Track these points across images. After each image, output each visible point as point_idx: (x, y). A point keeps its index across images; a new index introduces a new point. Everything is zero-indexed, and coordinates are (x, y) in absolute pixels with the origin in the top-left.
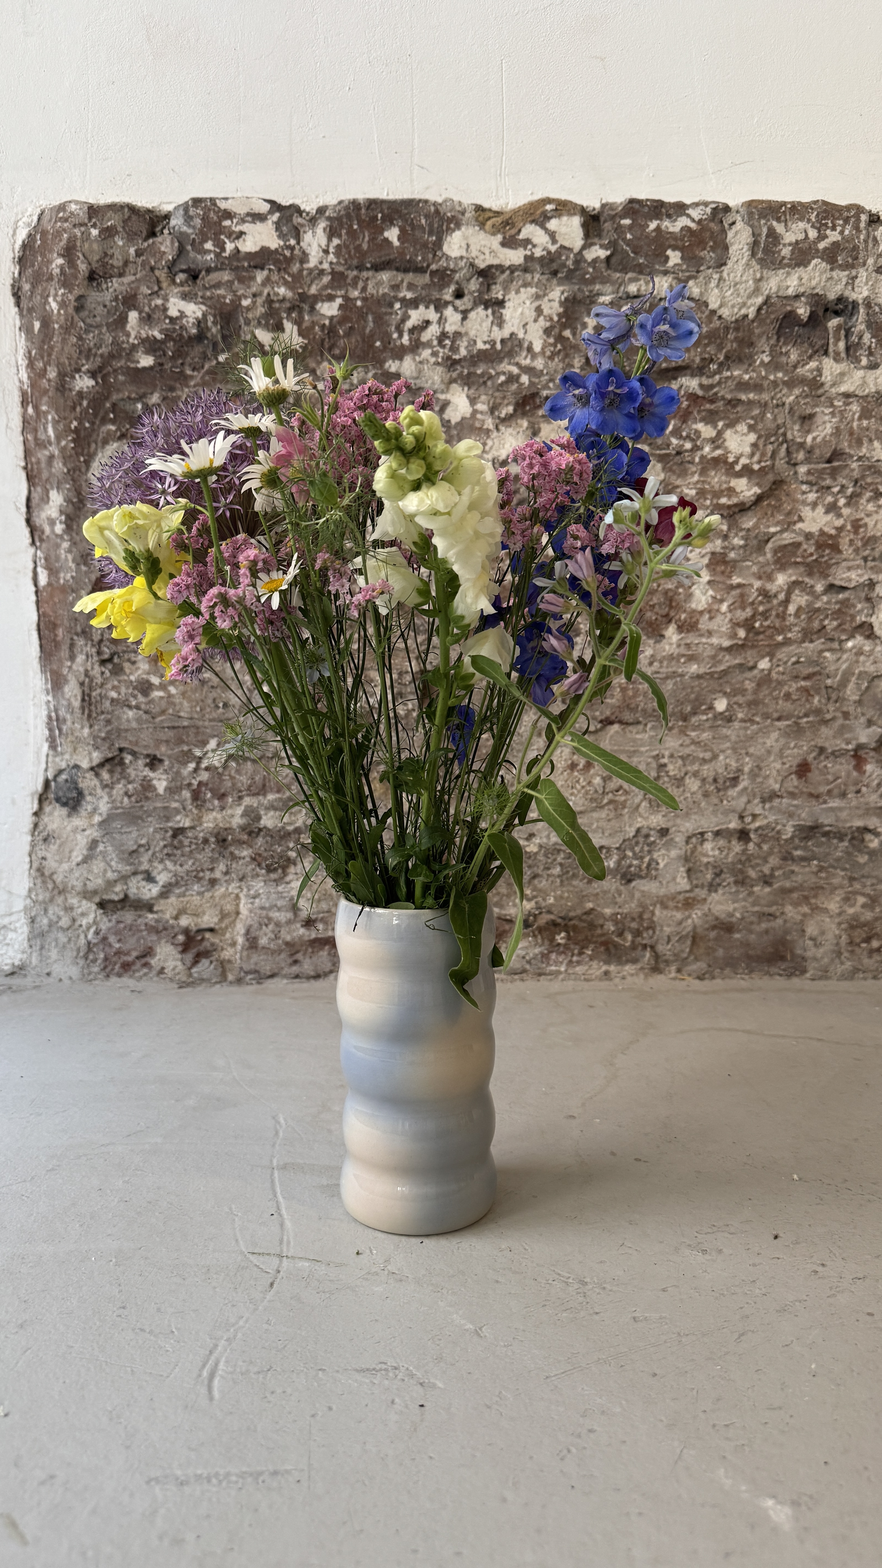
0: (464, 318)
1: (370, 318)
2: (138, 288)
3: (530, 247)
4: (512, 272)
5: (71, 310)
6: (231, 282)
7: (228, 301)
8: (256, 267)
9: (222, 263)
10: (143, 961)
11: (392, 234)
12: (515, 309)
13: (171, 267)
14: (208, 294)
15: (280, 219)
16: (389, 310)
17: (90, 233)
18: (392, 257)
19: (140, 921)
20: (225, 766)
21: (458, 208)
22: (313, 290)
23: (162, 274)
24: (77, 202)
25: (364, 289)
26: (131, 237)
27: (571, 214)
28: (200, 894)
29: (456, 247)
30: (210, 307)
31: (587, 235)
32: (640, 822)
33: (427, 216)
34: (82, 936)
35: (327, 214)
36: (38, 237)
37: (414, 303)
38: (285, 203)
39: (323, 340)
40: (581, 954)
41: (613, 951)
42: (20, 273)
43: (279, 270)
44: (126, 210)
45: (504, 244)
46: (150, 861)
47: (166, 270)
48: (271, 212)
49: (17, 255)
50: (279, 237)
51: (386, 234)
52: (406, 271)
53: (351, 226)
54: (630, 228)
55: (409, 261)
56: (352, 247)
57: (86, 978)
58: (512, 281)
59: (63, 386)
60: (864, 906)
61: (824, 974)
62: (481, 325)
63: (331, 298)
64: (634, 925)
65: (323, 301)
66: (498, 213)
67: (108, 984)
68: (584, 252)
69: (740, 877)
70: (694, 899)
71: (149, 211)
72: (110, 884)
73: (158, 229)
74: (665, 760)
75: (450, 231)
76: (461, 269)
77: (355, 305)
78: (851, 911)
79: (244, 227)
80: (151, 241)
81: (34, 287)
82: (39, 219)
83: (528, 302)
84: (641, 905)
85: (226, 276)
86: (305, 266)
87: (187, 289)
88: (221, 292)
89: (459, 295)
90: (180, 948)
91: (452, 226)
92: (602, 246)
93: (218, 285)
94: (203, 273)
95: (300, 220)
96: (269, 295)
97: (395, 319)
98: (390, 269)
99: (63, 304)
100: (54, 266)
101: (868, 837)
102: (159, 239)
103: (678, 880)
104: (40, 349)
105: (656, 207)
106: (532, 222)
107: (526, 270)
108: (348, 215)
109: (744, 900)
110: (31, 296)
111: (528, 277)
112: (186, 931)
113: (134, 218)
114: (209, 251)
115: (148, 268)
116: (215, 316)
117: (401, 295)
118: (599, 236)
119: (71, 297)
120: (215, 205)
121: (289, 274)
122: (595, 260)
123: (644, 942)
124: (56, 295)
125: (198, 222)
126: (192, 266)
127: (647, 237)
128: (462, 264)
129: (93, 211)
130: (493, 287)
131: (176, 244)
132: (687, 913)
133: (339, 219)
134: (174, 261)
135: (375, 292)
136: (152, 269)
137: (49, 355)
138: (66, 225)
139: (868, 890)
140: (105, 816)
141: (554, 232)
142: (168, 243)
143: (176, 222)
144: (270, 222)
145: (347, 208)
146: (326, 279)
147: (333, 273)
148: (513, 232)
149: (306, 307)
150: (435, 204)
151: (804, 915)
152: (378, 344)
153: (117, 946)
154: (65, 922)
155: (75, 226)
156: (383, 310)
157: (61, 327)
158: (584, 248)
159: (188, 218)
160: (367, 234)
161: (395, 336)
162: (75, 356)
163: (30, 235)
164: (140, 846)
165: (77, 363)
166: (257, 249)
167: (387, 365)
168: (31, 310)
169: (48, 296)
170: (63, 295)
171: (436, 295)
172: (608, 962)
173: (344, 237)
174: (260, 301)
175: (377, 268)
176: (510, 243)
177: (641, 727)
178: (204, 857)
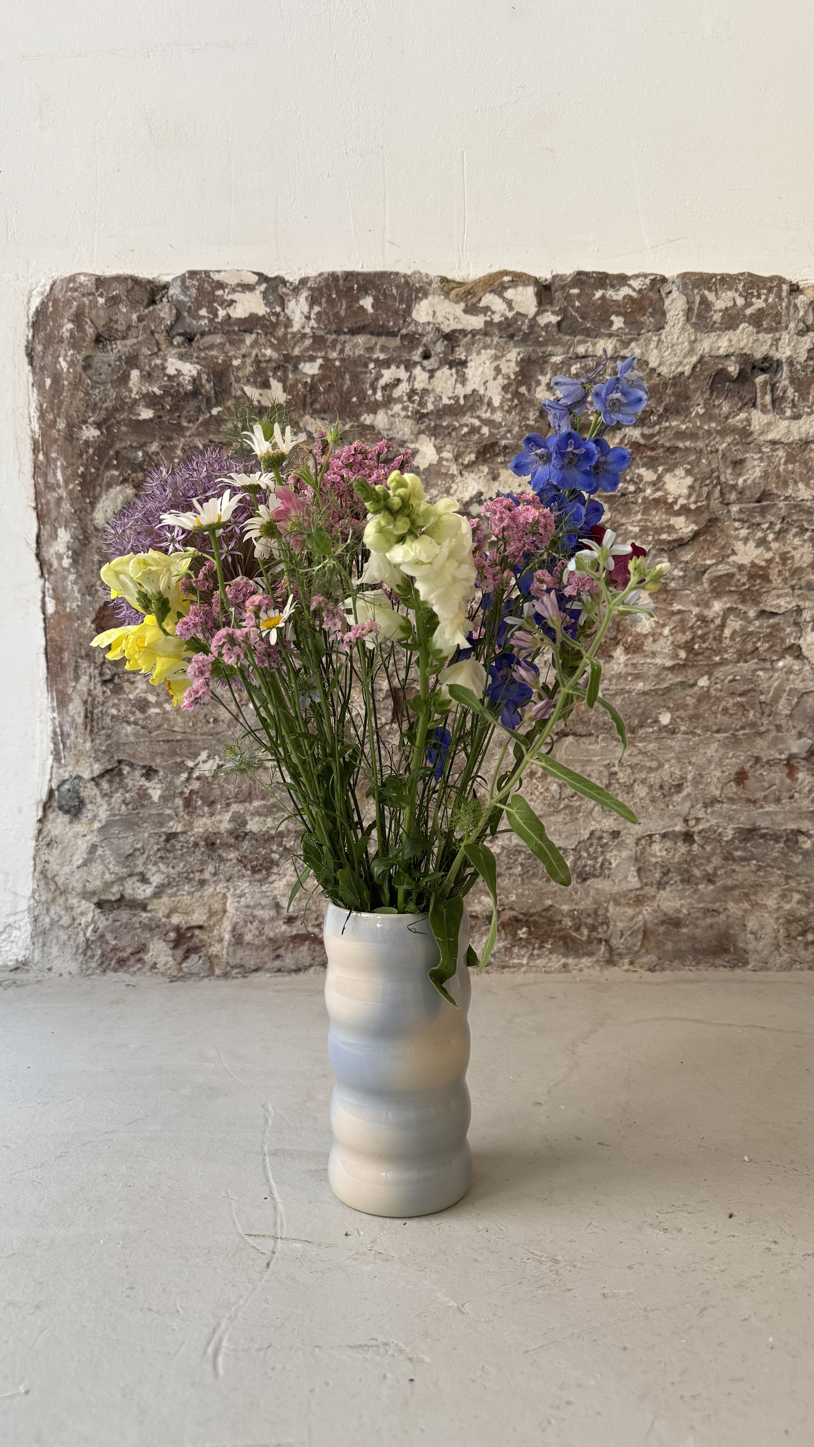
0: (431, 377)
1: (347, 376)
2: (140, 349)
3: (489, 313)
4: (474, 336)
5: (79, 369)
6: (223, 345)
7: (220, 361)
8: (245, 331)
9: (215, 328)
10: (138, 956)
11: (367, 303)
12: (476, 368)
13: (170, 332)
14: (203, 354)
15: (266, 289)
16: (364, 370)
17: (97, 302)
18: (367, 322)
19: (135, 919)
20: (215, 776)
21: (425, 280)
22: (296, 352)
23: (161, 337)
24: (86, 275)
25: (342, 351)
26: (134, 305)
27: (525, 285)
28: (190, 894)
29: (423, 314)
30: (204, 366)
31: (540, 303)
32: (593, 826)
33: (397, 287)
34: (81, 934)
35: (309, 285)
36: (50, 304)
37: (386, 364)
38: (271, 275)
39: (305, 396)
40: (541, 947)
41: (571, 945)
42: (33, 336)
43: (266, 334)
44: (130, 281)
45: (466, 311)
46: (145, 864)
47: (165, 333)
48: (259, 283)
49: (31, 320)
50: (266, 305)
51: (362, 302)
52: (379, 335)
53: (330, 295)
54: (579, 296)
55: (381, 326)
56: (331, 313)
57: (85, 973)
58: (474, 344)
59: (71, 436)
60: (799, 902)
61: (765, 966)
62: (446, 383)
63: (312, 359)
64: (590, 921)
65: (305, 361)
66: (461, 284)
67: (105, 978)
68: (538, 318)
69: (686, 876)
70: (644, 896)
71: (149, 282)
72: (108, 885)
73: (158, 298)
74: (616, 769)
75: (418, 299)
76: (428, 333)
77: (334, 365)
78: (787, 907)
79: (235, 296)
80: (151, 308)
81: (45, 348)
82: (51, 289)
83: (488, 363)
84: (596, 901)
85: (218, 339)
86: (289, 330)
87: (183, 350)
88: (214, 353)
89: (426, 356)
90: (171, 945)
91: (420, 295)
92: (553, 313)
93: (211, 347)
94: (198, 336)
95: (284, 290)
96: (257, 355)
97: (370, 377)
98: (365, 333)
99: (72, 364)
100: (64, 330)
101: (801, 838)
102: (159, 306)
103: (629, 879)
104: (51, 403)
105: (601, 279)
106: (491, 291)
107: (486, 334)
108: (328, 286)
109: (690, 897)
110: (43, 356)
111: (488, 340)
112: (177, 929)
113: (137, 288)
114: (204, 317)
115: (148, 332)
116: (208, 375)
117: (375, 356)
118: (551, 303)
119: (80, 357)
120: (209, 277)
121: (275, 337)
122: (547, 325)
123: (599, 936)
124: (66, 356)
125: (194, 291)
126: (188, 330)
127: (593, 305)
128: (429, 328)
129: (100, 282)
130: (457, 349)
131: (174, 311)
132: (638, 909)
133: (319, 289)
134: (172, 326)
135: (351, 353)
136: (152, 333)
137: (59, 408)
138: (75, 294)
139: (802, 888)
140: (104, 823)
141: (511, 301)
142: (167, 310)
143: (174, 291)
144: (258, 292)
145: (326, 279)
146: (308, 342)
147: (314, 337)
148: (474, 300)
149: (290, 367)
150: (405, 276)
151: (745, 911)
152: (354, 399)
153: (114, 942)
154: (66, 921)
155: (83, 295)
156: (359, 369)
157: (70, 383)
158: (537, 314)
159: (185, 288)
160: (344, 302)
161: (370, 392)
162: (83, 409)
163: (43, 303)
164: (136, 850)
165: (84, 416)
166: (247, 315)
167: (362, 418)
168: (42, 369)
169: (59, 356)
170: (72, 355)
171: (405, 356)
172: (566, 955)
173: (324, 305)
174: (249, 361)
175: (354, 332)
176: (471, 310)
177: (593, 739)
178: (194, 859)
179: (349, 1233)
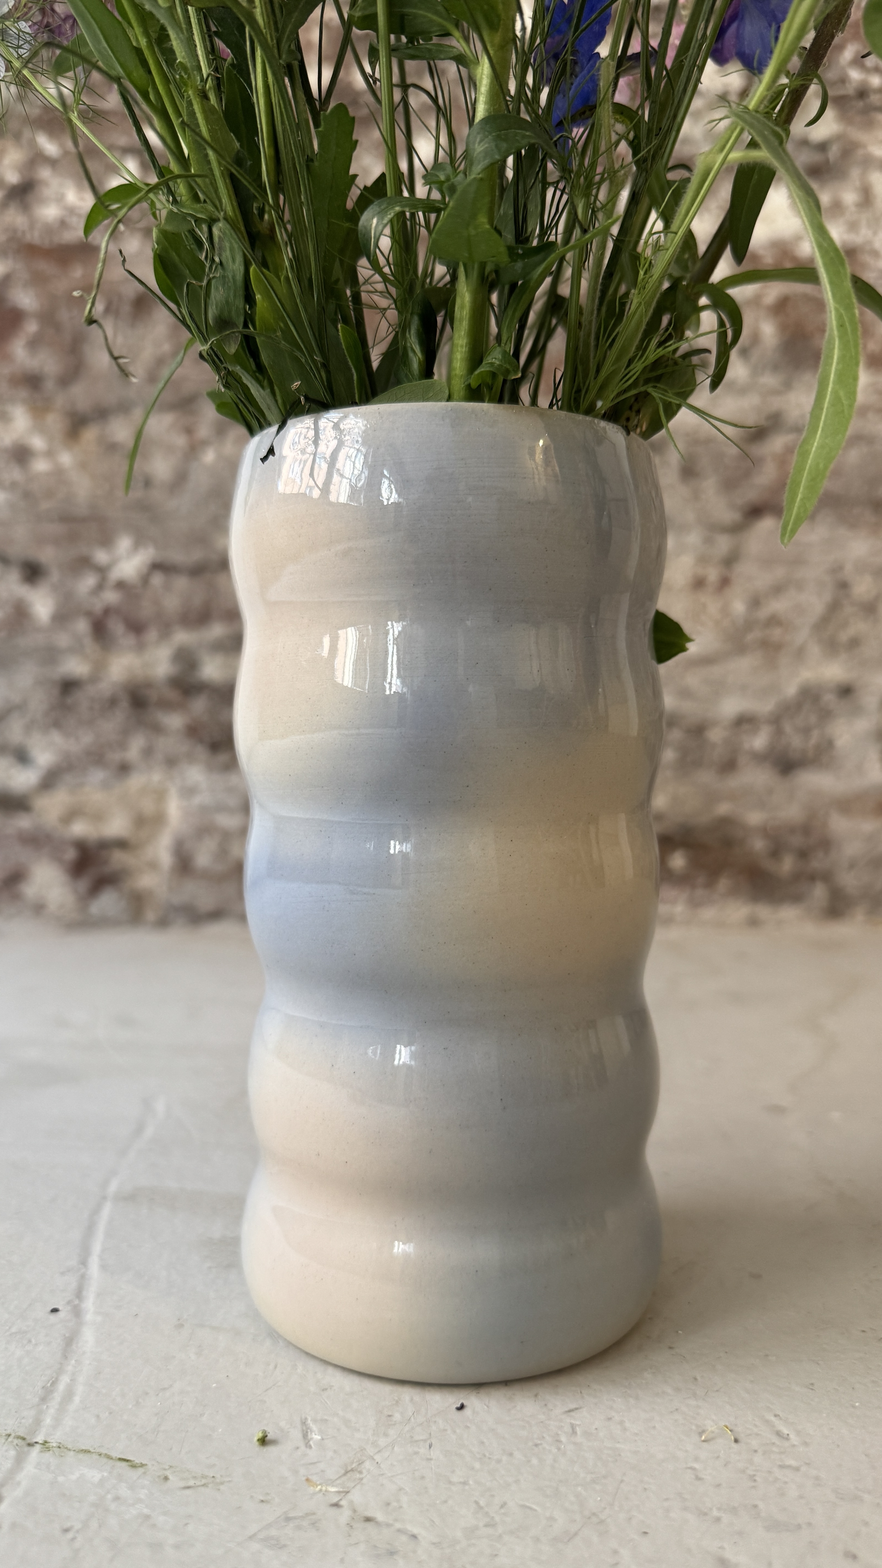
19: (8, 827)
28: (106, 786)
32: (803, 675)
40: (710, 885)
46: (25, 732)
64: (796, 841)
84: (807, 810)
90: (71, 872)
123: (813, 869)
178: (110, 726)
179: (270, 1437)
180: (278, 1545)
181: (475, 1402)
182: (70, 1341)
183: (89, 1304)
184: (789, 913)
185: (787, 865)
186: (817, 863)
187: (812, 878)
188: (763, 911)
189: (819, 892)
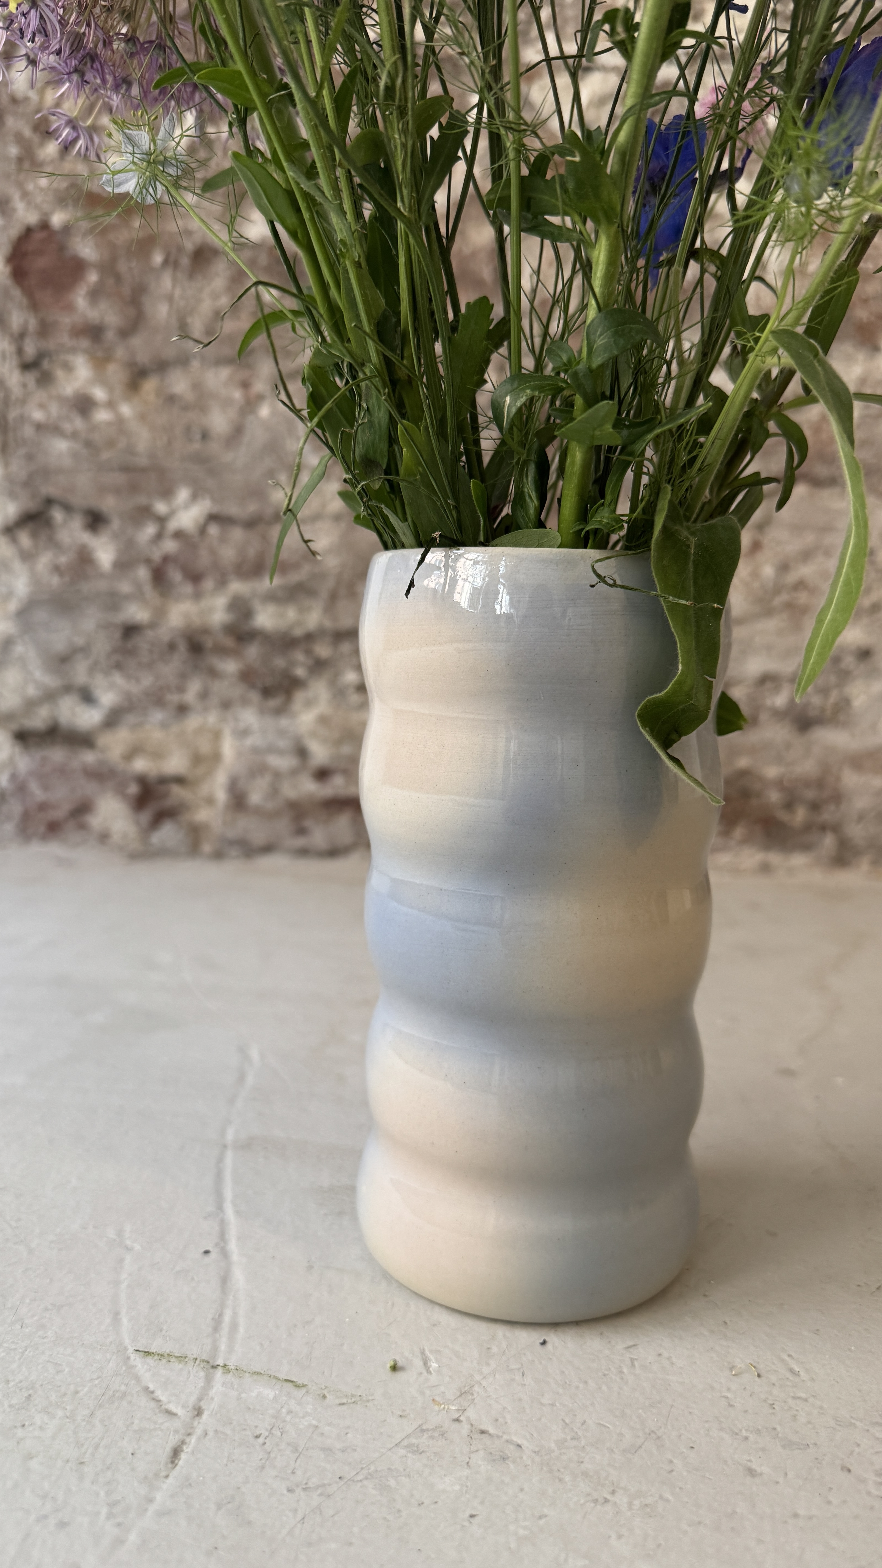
10: (78, 819)
19: (74, 762)
20: (202, 530)
28: (164, 726)
41: (776, 832)
46: (90, 673)
64: (809, 795)
67: (28, 851)
72: (31, 705)
84: (822, 765)
90: (133, 805)
112: (141, 780)
123: (824, 820)
140: (24, 602)
153: (41, 796)
164: (75, 649)
172: (767, 849)
178: (170, 669)
179: (400, 1363)
180: (417, 1450)
181: (555, 1339)
182: (225, 1280)
183: (233, 1246)
184: (799, 860)
185: (800, 815)
186: (828, 815)
187: (823, 828)
188: (774, 858)
189: (829, 841)
